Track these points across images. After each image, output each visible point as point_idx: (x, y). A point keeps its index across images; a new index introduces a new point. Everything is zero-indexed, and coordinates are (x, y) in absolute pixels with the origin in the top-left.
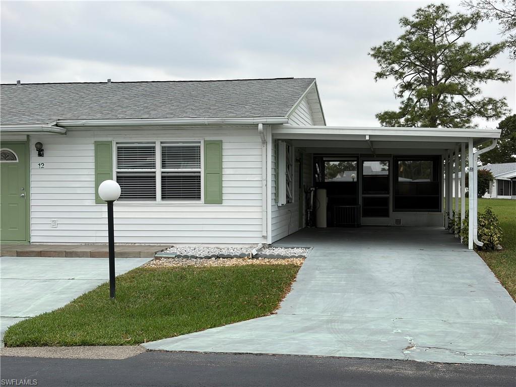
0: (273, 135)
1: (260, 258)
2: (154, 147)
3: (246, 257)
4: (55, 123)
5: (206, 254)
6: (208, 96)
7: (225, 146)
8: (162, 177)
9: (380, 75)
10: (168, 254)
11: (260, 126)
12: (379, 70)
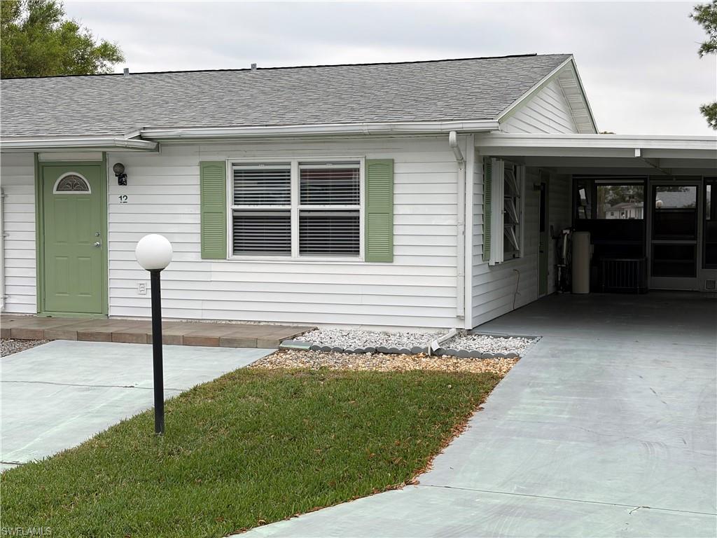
0: (477, 150)
1: (444, 356)
2: (289, 171)
3: (421, 354)
4: (137, 134)
5: (359, 345)
6: (389, 86)
7: (399, 169)
8: (301, 218)
9: (708, 48)
10: (300, 343)
11: (453, 136)
12: (707, 39)
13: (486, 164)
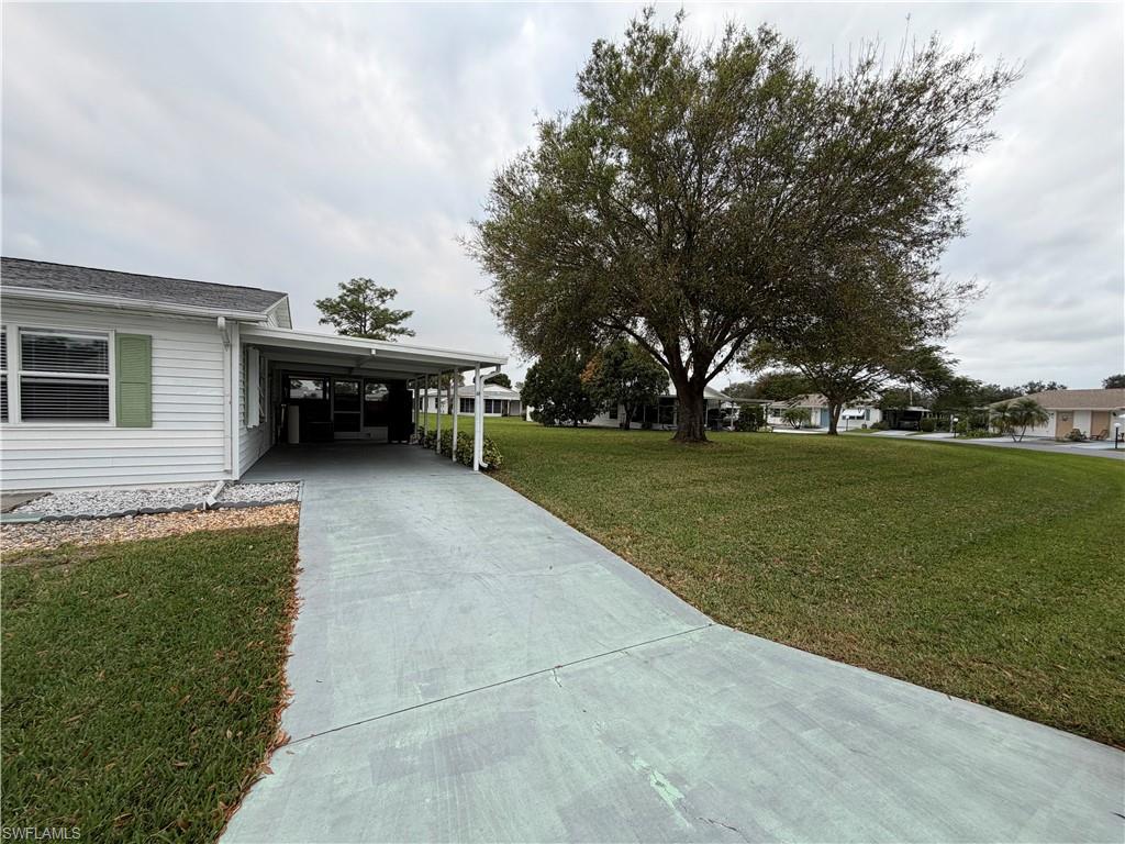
0: (241, 337)
1: (221, 509)
3: (195, 510)
5: (114, 508)
7: (157, 344)
8: (22, 384)
9: (323, 321)
11: (221, 322)
12: (323, 317)
13: (246, 349)
